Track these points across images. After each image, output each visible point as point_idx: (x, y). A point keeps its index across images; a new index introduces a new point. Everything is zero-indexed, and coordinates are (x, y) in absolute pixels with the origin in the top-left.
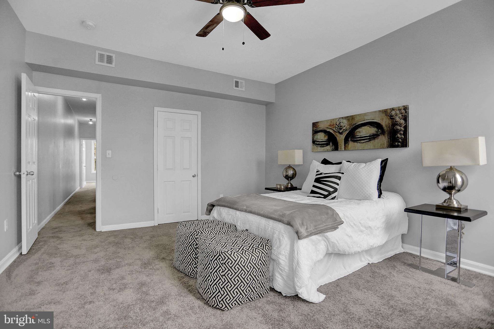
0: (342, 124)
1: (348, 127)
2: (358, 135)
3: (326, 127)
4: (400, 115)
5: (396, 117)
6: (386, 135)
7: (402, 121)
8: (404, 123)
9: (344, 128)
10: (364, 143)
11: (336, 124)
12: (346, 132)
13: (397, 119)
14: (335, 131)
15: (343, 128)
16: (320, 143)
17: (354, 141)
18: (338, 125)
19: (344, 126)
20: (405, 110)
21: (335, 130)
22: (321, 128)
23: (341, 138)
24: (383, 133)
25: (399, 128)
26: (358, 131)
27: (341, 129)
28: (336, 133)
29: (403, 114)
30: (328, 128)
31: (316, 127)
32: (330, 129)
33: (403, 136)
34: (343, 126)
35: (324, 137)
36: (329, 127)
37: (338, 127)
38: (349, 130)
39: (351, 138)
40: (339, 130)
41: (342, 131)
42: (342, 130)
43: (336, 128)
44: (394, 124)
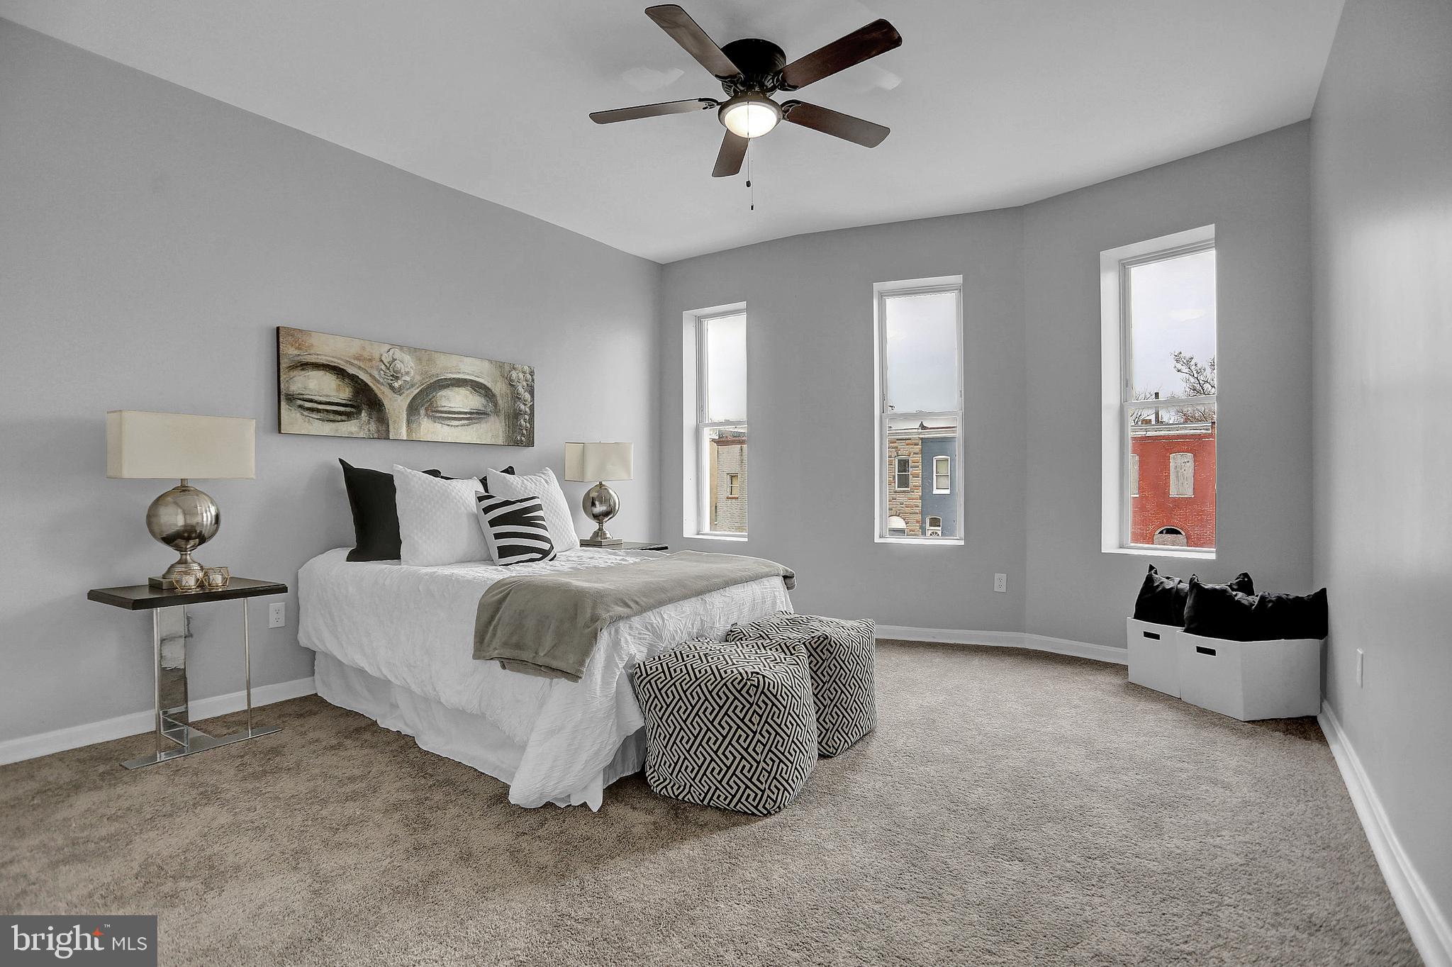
0: (399, 365)
1: (418, 378)
2: (444, 405)
3: (344, 358)
4: (525, 383)
5: (518, 384)
6: (502, 417)
7: (527, 396)
8: (529, 400)
9: (408, 379)
10: (457, 426)
11: (382, 361)
12: (412, 390)
13: (521, 390)
14: (378, 381)
15: (403, 378)
16: (320, 407)
17: (434, 419)
18: (386, 366)
19: (407, 373)
20: (532, 376)
21: (377, 377)
22: (324, 358)
23: (396, 406)
24: (497, 411)
25: (522, 407)
26: (445, 397)
27: (397, 378)
28: (382, 387)
29: (529, 383)
30: (352, 364)
31: (299, 348)
32: (360, 368)
33: (528, 425)
34: (403, 371)
35: (338, 390)
36: (356, 362)
37: (388, 371)
38: (420, 386)
39: (427, 409)
40: (392, 380)
41: (400, 386)
42: (400, 382)
43: (382, 372)
44: (516, 397)
